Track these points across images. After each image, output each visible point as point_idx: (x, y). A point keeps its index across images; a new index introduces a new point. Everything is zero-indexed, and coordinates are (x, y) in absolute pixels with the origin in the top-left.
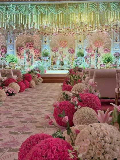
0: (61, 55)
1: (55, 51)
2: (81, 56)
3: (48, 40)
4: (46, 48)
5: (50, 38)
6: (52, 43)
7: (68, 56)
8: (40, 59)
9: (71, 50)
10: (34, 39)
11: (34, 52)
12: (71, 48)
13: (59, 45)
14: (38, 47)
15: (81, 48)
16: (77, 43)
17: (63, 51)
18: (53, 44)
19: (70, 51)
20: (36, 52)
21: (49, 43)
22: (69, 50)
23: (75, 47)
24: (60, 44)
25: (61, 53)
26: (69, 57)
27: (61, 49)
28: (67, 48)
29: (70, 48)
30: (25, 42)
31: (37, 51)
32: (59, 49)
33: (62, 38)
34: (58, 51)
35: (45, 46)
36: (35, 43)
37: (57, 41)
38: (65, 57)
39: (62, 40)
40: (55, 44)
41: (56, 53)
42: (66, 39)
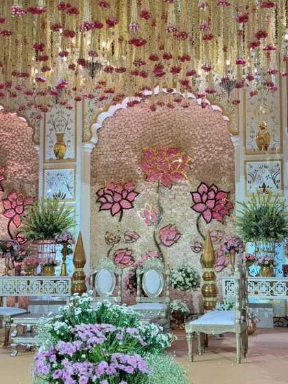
0: (152, 228)
1: (116, 208)
2: (267, 234)
3: (72, 144)
4: (65, 191)
5: (88, 134)
6: (103, 160)
7: (189, 232)
9: (212, 195)
10: (7, 145)
11: (5, 211)
12: (210, 189)
13: (139, 171)
14: (27, 186)
15: (269, 183)
16: (240, 158)
17: (165, 203)
18: (106, 167)
19: (201, 207)
20: (12, 213)
22: (197, 196)
23: (232, 180)
24: (146, 167)
25: (154, 216)
26: (201, 240)
27: (152, 192)
28: (186, 188)
29: (203, 188)
31: (19, 210)
32: (138, 194)
33: (157, 132)
34: (133, 207)
35: (59, 176)
36: (13, 165)
37: (127, 147)
38: (176, 242)
39: (157, 143)
40: (117, 165)
41: (123, 217)
42: (182, 136)
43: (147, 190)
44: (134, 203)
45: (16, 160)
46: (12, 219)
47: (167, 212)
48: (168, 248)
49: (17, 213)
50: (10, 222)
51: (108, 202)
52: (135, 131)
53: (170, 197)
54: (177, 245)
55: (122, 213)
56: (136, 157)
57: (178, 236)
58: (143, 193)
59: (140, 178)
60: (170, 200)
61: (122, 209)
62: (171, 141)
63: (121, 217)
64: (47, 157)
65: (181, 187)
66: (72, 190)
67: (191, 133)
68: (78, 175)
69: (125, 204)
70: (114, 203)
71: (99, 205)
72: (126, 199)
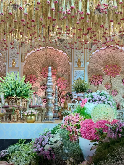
0: (109, 90)
1: (96, 84)
3: (84, 62)
4: (81, 77)
5: (88, 59)
6: (91, 68)
7: (121, 92)
8: (71, 96)
10: (57, 62)
11: (57, 84)
13: (104, 72)
14: (65, 76)
17: (112, 82)
18: (92, 70)
21: (86, 68)
24: (106, 70)
25: (109, 86)
27: (108, 79)
28: (120, 78)
30: (40, 67)
32: (104, 79)
33: (109, 59)
34: (102, 83)
35: (79, 73)
36: (60, 69)
37: (99, 64)
38: (117, 95)
39: (109, 63)
40: (96, 70)
41: (99, 87)
42: (118, 61)
43: (106, 78)
44: (102, 82)
45: (61, 67)
46: (60, 86)
47: (113, 85)
48: (114, 97)
49: (62, 85)
50: (59, 88)
51: (93, 81)
52: (102, 59)
53: (114, 80)
54: (117, 96)
55: (98, 85)
56: (102, 67)
57: (118, 93)
58: (105, 79)
59: (104, 74)
60: (114, 81)
61: (98, 84)
62: (114, 63)
63: (98, 87)
64: (75, 66)
65: (118, 77)
66: (84, 77)
67: (121, 60)
68: (86, 72)
69: (99, 82)
70: (96, 82)
71: (90, 83)
72: (99, 81)
